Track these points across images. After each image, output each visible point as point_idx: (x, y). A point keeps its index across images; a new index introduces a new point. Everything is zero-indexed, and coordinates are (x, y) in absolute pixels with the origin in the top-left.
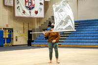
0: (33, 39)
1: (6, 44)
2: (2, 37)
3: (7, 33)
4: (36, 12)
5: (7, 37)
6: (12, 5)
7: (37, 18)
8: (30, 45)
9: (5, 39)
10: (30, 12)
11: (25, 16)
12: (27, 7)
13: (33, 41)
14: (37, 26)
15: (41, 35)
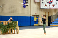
1: (35, 24)
2: (33, 20)
3: (36, 18)
5: (36, 20)
6: (39, 2)
7: (54, 9)
8: (50, 25)
9: (34, 21)
10: (50, 5)
11: (46, 8)
12: (48, 2)
15: (56, 19)
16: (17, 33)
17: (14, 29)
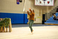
0: (46, 20)
2: (26, 18)
4: (48, 2)
7: (49, 6)
9: (28, 19)
10: (44, 2)
11: (41, 5)
13: (46, 21)
14: (48, 11)
15: (51, 17)
16: (10, 31)
17: (7, 27)
